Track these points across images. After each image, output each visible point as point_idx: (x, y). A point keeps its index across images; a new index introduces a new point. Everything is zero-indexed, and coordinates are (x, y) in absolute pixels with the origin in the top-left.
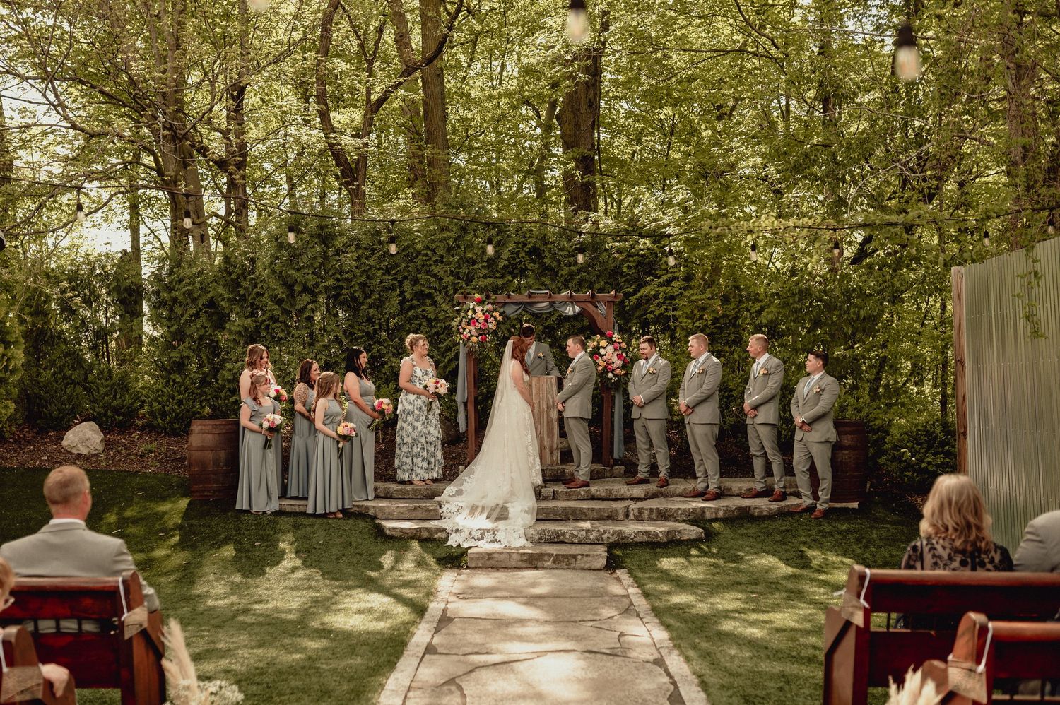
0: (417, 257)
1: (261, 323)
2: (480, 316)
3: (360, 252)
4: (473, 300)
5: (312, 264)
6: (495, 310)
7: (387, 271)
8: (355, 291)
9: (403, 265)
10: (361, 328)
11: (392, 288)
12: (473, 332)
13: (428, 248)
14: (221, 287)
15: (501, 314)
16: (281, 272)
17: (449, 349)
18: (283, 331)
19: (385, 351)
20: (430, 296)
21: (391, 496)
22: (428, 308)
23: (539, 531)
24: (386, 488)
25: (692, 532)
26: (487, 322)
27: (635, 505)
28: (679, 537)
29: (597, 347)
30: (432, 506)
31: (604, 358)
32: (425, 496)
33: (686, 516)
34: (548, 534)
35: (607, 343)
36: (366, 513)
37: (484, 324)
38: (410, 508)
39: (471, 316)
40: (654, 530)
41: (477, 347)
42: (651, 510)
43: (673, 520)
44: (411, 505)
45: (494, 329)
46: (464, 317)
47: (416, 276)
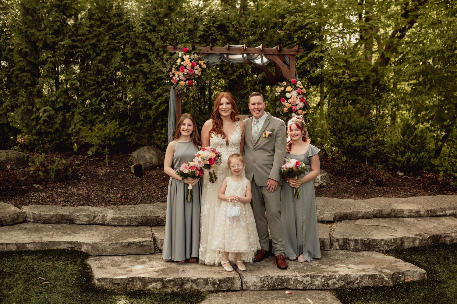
1: (13, 73)
2: (187, 63)
3: (93, 22)
4: (180, 50)
5: (52, 27)
6: (200, 59)
7: (113, 37)
8: (88, 50)
9: (126, 33)
10: (92, 78)
11: (115, 50)
12: (182, 77)
13: (144, 20)
15: (204, 63)
16: (26, 32)
17: (160, 95)
18: (29, 79)
19: (112, 96)
20: (146, 56)
21: (108, 223)
22: (144, 64)
23: (262, 278)
24: (103, 216)
25: (415, 273)
26: (194, 69)
27: (335, 233)
28: (403, 279)
29: (284, 92)
30: (146, 241)
31: (290, 101)
32: (140, 223)
33: (389, 246)
34: (271, 281)
35: (292, 89)
36: (79, 250)
37: (191, 71)
38: (123, 244)
39: (180, 63)
40: (379, 274)
41: (185, 90)
42: (356, 241)
43: (377, 250)
44: (125, 241)
45: (199, 75)
46: (174, 64)
47: (135, 41)
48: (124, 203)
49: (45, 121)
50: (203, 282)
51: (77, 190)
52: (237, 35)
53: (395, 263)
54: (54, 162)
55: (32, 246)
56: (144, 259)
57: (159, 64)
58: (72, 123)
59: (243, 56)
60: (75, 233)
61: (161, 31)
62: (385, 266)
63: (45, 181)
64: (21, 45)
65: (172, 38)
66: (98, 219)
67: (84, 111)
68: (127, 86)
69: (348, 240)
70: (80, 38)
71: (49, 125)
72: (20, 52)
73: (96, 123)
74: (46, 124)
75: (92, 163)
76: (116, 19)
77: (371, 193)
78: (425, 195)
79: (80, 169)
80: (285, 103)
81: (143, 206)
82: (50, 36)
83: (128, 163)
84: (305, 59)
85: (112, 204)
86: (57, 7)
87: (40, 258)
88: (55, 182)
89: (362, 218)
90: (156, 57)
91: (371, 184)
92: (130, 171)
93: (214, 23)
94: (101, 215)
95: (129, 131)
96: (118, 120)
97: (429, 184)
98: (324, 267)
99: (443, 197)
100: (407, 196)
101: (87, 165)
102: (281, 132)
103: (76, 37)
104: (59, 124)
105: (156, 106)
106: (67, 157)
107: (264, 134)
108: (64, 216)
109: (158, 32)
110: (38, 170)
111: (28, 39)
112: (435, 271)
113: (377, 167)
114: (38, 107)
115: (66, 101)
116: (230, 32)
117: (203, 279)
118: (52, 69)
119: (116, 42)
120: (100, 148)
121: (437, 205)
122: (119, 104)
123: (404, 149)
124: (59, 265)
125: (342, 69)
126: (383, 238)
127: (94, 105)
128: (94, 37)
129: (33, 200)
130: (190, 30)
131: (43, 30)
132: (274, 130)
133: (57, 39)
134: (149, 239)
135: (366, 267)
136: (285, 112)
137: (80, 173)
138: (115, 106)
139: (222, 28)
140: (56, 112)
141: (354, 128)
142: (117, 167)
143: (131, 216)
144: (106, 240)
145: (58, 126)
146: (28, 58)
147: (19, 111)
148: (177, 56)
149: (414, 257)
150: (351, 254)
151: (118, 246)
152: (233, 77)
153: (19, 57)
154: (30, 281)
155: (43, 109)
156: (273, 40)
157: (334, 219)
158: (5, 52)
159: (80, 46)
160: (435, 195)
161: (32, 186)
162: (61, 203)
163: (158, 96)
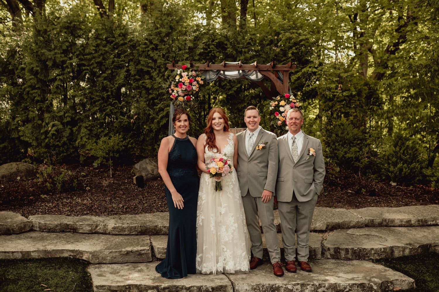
2: (185, 79)
3: (99, 42)
4: (179, 67)
5: (61, 46)
6: (198, 76)
8: (94, 68)
10: (98, 94)
11: (121, 67)
12: (180, 93)
13: (147, 39)
15: (202, 80)
16: (37, 52)
17: (162, 110)
18: (39, 95)
19: (116, 111)
20: (148, 73)
21: (109, 232)
22: (147, 81)
23: (253, 286)
24: (105, 226)
25: (404, 282)
26: (192, 85)
27: (326, 242)
28: (392, 288)
29: (278, 106)
30: (144, 250)
31: (283, 114)
32: (140, 232)
33: (379, 255)
34: (263, 289)
35: (286, 103)
36: (80, 258)
37: (189, 87)
38: (122, 253)
39: (179, 80)
40: (368, 282)
41: (183, 105)
42: (347, 250)
43: (367, 259)
44: (124, 250)
45: (197, 91)
46: (172, 81)
47: (138, 59)
48: (126, 213)
49: (53, 135)
50: (196, 290)
51: (81, 201)
52: (235, 52)
53: (384, 272)
54: (61, 174)
55: (37, 254)
56: (141, 267)
57: (161, 80)
58: (79, 137)
59: (239, 72)
60: (77, 241)
61: (163, 49)
62: (374, 275)
63: (52, 192)
64: (32, 64)
65: (173, 56)
66: (100, 229)
67: (90, 125)
68: (130, 101)
69: (339, 249)
70: (87, 56)
71: (57, 138)
72: (31, 71)
73: (101, 137)
74: (54, 137)
75: (97, 174)
76: (121, 38)
77: (364, 203)
78: (417, 205)
79: (85, 180)
80: (279, 117)
81: (143, 216)
82: (59, 56)
83: (131, 175)
84: (299, 74)
85: (114, 214)
86: (66, 29)
87: (43, 266)
88: (61, 192)
89: (354, 227)
90: (158, 74)
91: (364, 194)
92: (133, 182)
93: (213, 41)
94: (103, 224)
95: (132, 144)
96: (122, 133)
97: (421, 194)
98: (314, 275)
99: (435, 207)
100: (398, 206)
101: (92, 176)
102: (273, 144)
103: (83, 56)
104: (67, 137)
105: (158, 120)
106: (73, 169)
107: (257, 147)
108: (67, 225)
109: (161, 49)
110: (45, 181)
111: (39, 58)
112: (424, 280)
113: (370, 178)
114: (47, 121)
115: (73, 116)
116: (228, 50)
117: (196, 287)
118: (61, 86)
119: (120, 60)
120: (105, 160)
121: (428, 215)
122: (122, 119)
123: (396, 159)
124: (61, 272)
125: (335, 83)
126: (373, 247)
127: (99, 120)
128: (100, 55)
129: (40, 210)
130: (190, 48)
131: (53, 50)
132: (267, 143)
133: (65, 58)
134: (147, 248)
135: (355, 276)
136: (279, 125)
137: (85, 184)
138: (119, 120)
139: (221, 46)
140: (64, 126)
141: (347, 139)
142: (121, 178)
143: (131, 225)
144: (106, 248)
145: (65, 139)
146: (38, 76)
147: (30, 126)
148: (176, 73)
149: (403, 266)
150: (342, 262)
151: (117, 254)
152: (230, 92)
153: (31, 76)
154: (33, 288)
155: (51, 124)
156: (269, 57)
157: (326, 228)
158: (18, 71)
159: (87, 65)
160: (426, 205)
161: (40, 197)
162: (66, 213)
163: (160, 111)
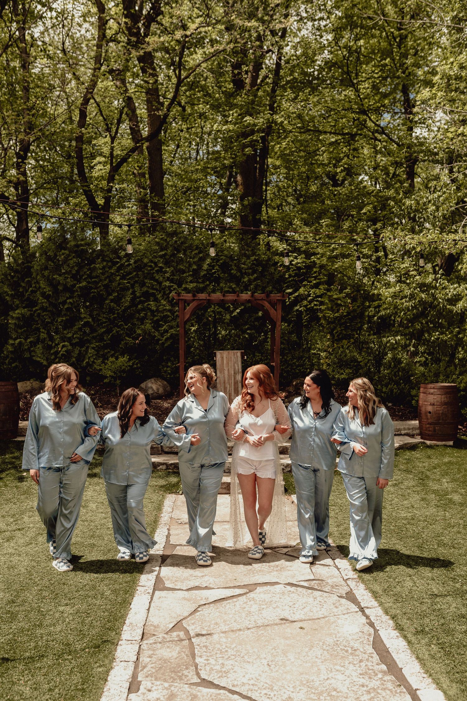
0: (144, 267)
3: (105, 263)
5: (70, 271)
7: (123, 278)
8: (101, 290)
11: (127, 289)
13: (151, 261)
14: (6, 286)
16: (49, 276)
17: (166, 332)
18: (50, 317)
20: (153, 295)
22: (152, 303)
47: (143, 281)
49: (63, 355)
52: (239, 274)
58: (87, 357)
68: (136, 323)
71: (66, 359)
72: (43, 295)
73: (109, 357)
74: (63, 357)
75: (104, 393)
79: (95, 398)
90: (163, 296)
95: (137, 364)
101: (100, 394)
105: (163, 342)
109: (166, 272)
111: (50, 283)
114: (56, 342)
119: (126, 282)
120: (113, 379)
122: (128, 340)
127: (105, 341)
128: (106, 278)
130: (194, 270)
131: (63, 274)
137: (97, 401)
138: (124, 341)
139: (225, 267)
140: (72, 347)
147: (40, 346)
155: (61, 345)
156: (273, 278)
163: (164, 332)
